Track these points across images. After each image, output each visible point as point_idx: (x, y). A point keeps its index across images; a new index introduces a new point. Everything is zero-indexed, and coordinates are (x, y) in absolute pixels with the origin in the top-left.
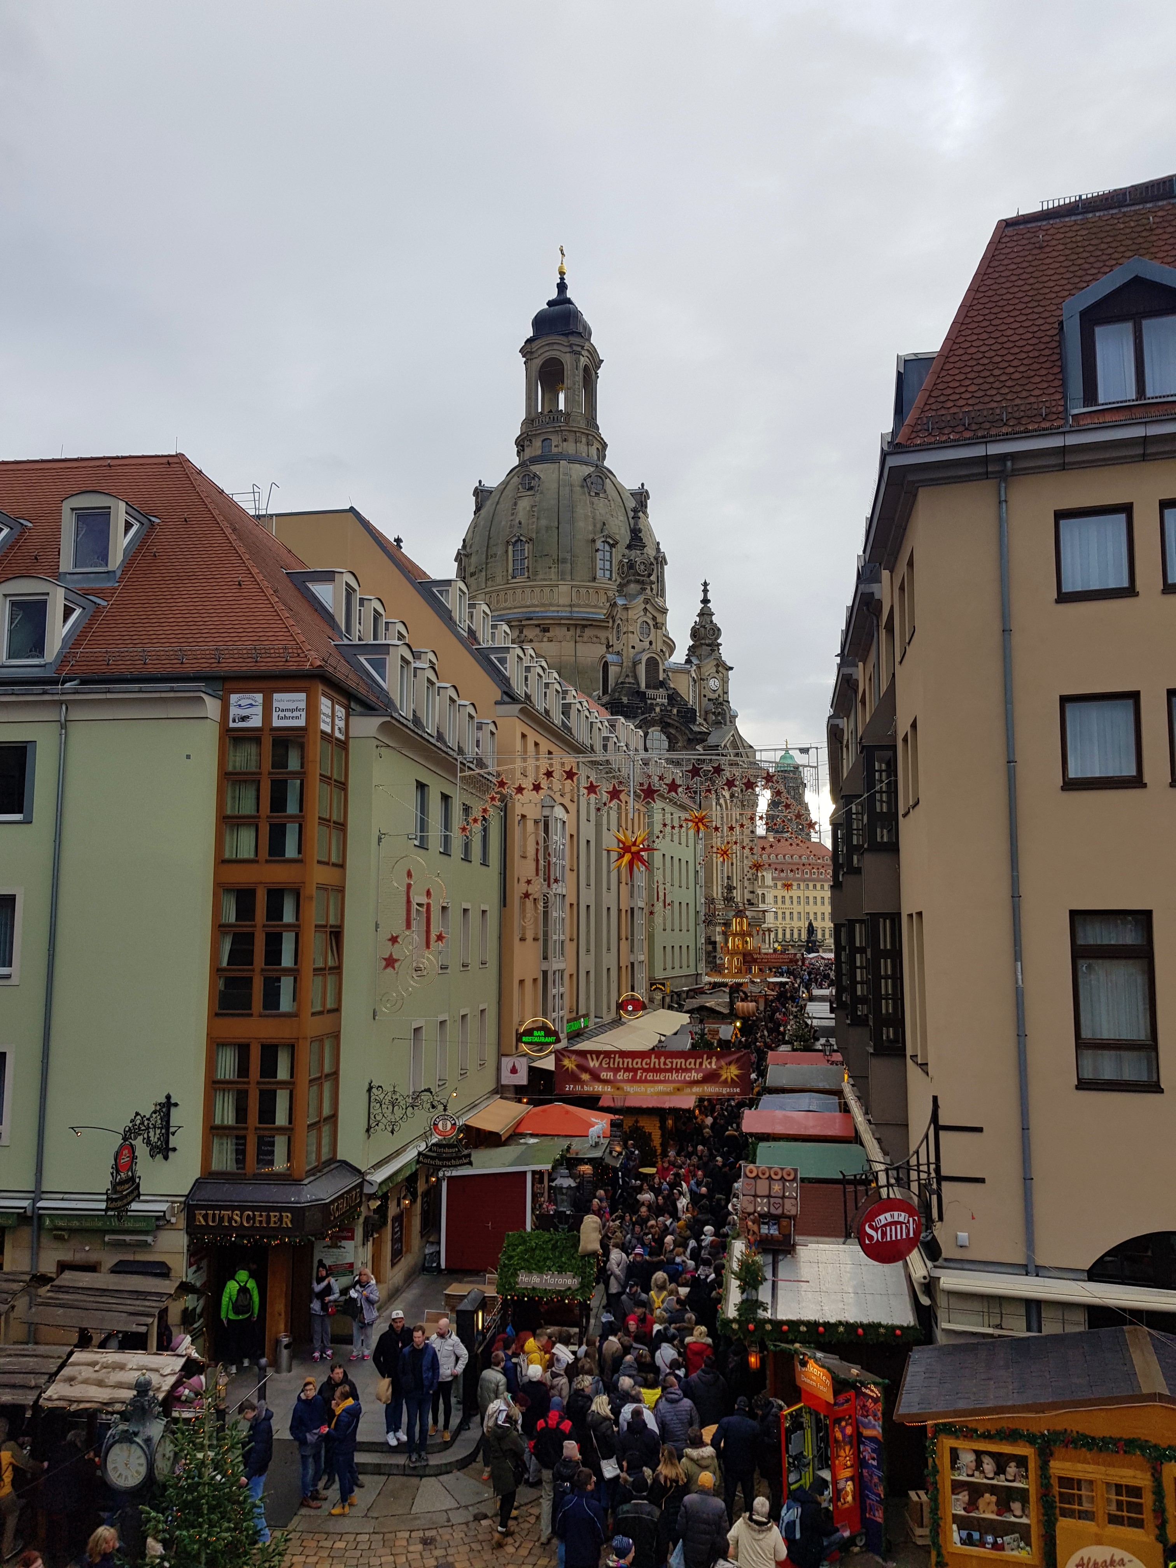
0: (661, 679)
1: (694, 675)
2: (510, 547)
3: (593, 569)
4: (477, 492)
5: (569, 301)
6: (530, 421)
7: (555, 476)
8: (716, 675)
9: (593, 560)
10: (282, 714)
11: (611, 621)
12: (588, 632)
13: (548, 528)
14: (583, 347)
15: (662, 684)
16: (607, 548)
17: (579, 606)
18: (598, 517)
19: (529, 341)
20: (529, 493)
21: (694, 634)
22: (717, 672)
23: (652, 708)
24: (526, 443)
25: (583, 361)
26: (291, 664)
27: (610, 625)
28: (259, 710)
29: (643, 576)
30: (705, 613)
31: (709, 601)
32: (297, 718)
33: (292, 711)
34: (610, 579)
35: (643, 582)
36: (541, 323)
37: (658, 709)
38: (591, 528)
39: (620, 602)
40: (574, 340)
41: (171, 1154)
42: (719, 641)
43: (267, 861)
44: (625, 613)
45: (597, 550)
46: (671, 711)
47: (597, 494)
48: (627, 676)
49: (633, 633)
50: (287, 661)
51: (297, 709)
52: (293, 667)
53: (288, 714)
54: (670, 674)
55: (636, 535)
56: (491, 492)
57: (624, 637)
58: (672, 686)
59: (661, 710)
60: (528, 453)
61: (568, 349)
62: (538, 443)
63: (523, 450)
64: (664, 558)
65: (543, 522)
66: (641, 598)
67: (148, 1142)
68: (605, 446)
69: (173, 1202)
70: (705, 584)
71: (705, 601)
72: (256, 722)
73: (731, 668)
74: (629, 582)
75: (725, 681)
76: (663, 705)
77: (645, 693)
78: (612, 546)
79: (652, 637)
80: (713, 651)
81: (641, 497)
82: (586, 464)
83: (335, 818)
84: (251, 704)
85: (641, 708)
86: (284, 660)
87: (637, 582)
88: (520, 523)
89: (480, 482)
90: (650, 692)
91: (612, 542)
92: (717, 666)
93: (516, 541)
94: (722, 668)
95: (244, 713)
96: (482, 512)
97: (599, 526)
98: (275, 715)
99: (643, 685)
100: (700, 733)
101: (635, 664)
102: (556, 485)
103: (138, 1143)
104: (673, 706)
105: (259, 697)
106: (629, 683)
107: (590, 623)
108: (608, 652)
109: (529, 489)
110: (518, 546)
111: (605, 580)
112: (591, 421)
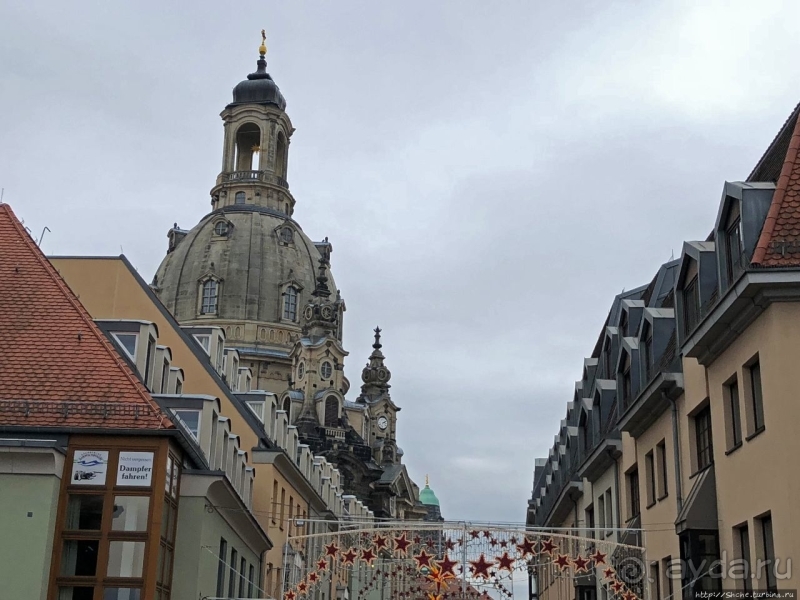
0: (340, 417)
1: (366, 414)
2: (201, 286)
3: (278, 311)
4: (171, 234)
5: (267, 77)
6: (225, 175)
7: (248, 225)
8: (384, 415)
9: (279, 302)
10: (127, 473)
11: (294, 359)
12: (271, 369)
13: (239, 271)
14: (278, 117)
15: (341, 422)
16: (292, 293)
17: (264, 344)
18: (285, 264)
19: (229, 107)
20: (222, 238)
21: (366, 375)
22: (386, 412)
23: (329, 445)
24: (221, 194)
25: (278, 128)
26: (141, 422)
27: (294, 363)
28: (104, 468)
29: (327, 320)
30: (377, 357)
31: (380, 346)
32: (142, 477)
33: (138, 470)
34: (294, 321)
35: (327, 327)
36: (241, 93)
37: (335, 446)
38: (278, 274)
39: (305, 343)
40: (271, 109)
42: (388, 383)
44: (308, 354)
45: (283, 294)
46: (348, 448)
47: (286, 244)
48: (308, 413)
49: (315, 372)
50: (136, 419)
51: (143, 469)
52: (142, 426)
53: (133, 473)
54: (347, 412)
55: (322, 283)
56: (185, 235)
57: (306, 376)
58: (349, 424)
59: (339, 447)
60: (222, 203)
61: (264, 117)
62: (232, 195)
63: (218, 200)
64: (343, 305)
65: (235, 266)
66: (323, 341)
68: (293, 202)
70: (378, 331)
71: (377, 346)
72: (100, 480)
73: (399, 409)
74: (313, 325)
75: (392, 421)
76: (341, 442)
77: (324, 430)
78: (299, 291)
79: (332, 377)
80: (383, 392)
81: (325, 249)
82: (277, 216)
83: (165, 580)
84: (96, 462)
85: (319, 444)
86: (133, 417)
87: (321, 325)
88: (212, 264)
89: (175, 225)
90: (330, 430)
91: (297, 287)
92: (386, 406)
93: (208, 281)
94: (391, 409)
95: (87, 470)
96: (177, 252)
97: (286, 272)
98: (120, 474)
99: (323, 422)
100: (375, 471)
101: (315, 402)
102: (248, 233)
104: (350, 444)
105: (105, 455)
106: (309, 420)
107: (272, 360)
108: (291, 389)
109: (223, 235)
110: (209, 286)
111: (290, 321)
112: (283, 182)
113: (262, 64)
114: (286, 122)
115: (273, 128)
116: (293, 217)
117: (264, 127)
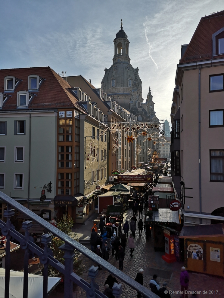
1: (147, 105)
3: (128, 85)
4: (105, 70)
5: (123, 31)
6: (115, 56)
7: (120, 66)
9: (128, 83)
12: (127, 97)
13: (119, 77)
14: (126, 40)
15: (141, 107)
16: (130, 80)
17: (125, 92)
18: (129, 74)
19: (115, 39)
21: (147, 97)
23: (139, 112)
27: (131, 95)
30: (150, 93)
35: (137, 87)
36: (118, 35)
38: (127, 77)
39: (133, 91)
41: (51, 192)
42: (152, 98)
43: (66, 141)
44: (134, 93)
45: (128, 81)
47: (128, 70)
48: (134, 106)
49: (135, 97)
54: (142, 105)
55: (136, 78)
56: (108, 70)
57: (133, 98)
58: (143, 107)
61: (123, 40)
62: (117, 60)
63: (114, 61)
64: (141, 82)
66: (137, 90)
67: (47, 190)
68: (130, 60)
69: (52, 200)
70: (150, 87)
71: (150, 90)
73: (155, 104)
74: (134, 87)
75: (153, 106)
76: (141, 111)
77: (137, 109)
78: (132, 80)
79: (139, 98)
80: (151, 100)
81: (137, 70)
82: (126, 64)
83: (78, 134)
85: (136, 112)
86: (68, 105)
88: (113, 76)
89: (106, 68)
90: (139, 109)
92: (152, 103)
95: (62, 115)
96: (106, 74)
97: (129, 76)
99: (137, 107)
100: (148, 116)
101: (136, 103)
102: (120, 68)
103: (45, 189)
104: (143, 111)
107: (127, 95)
108: (130, 101)
109: (115, 69)
110: (113, 81)
111: (130, 87)
112: (127, 55)
113: (122, 28)
114: (128, 41)
115: (125, 43)
116: (130, 63)
117: (123, 43)
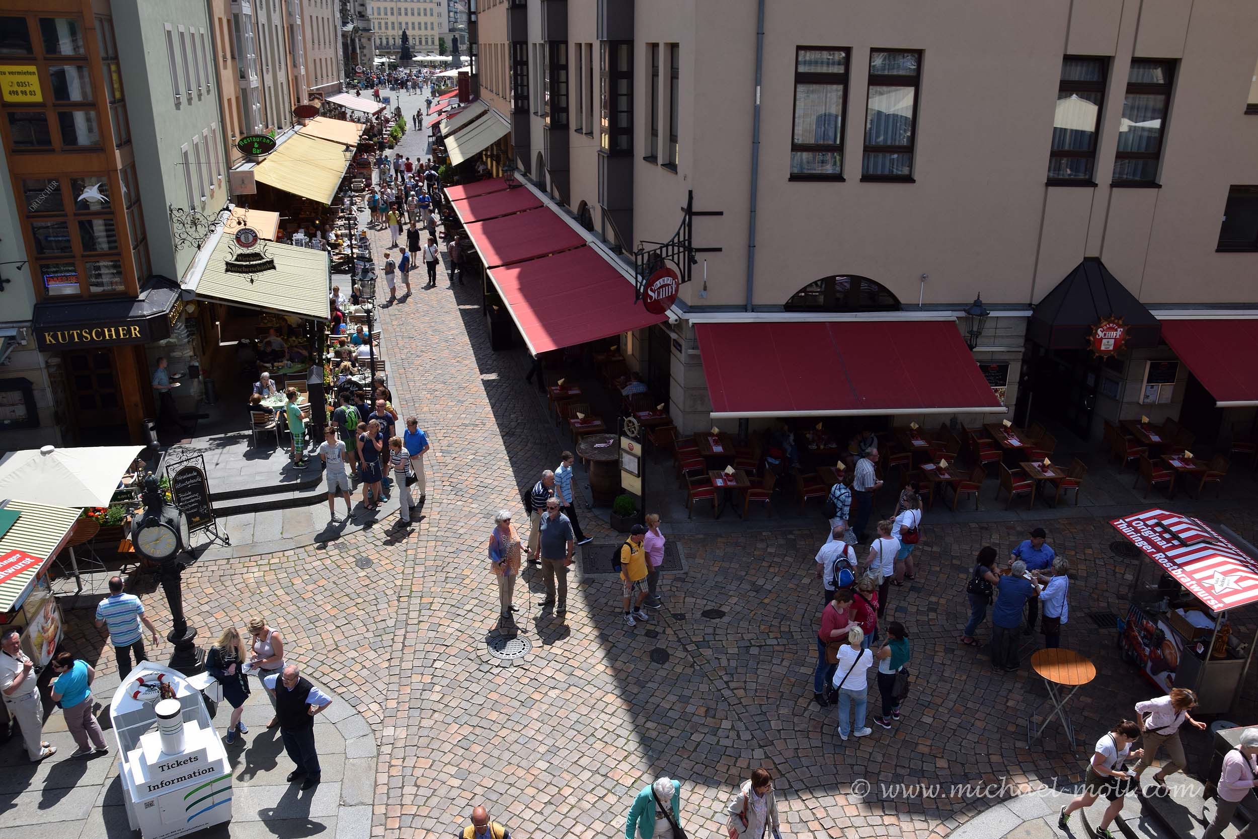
41: (4, 285)
69: (20, 328)
